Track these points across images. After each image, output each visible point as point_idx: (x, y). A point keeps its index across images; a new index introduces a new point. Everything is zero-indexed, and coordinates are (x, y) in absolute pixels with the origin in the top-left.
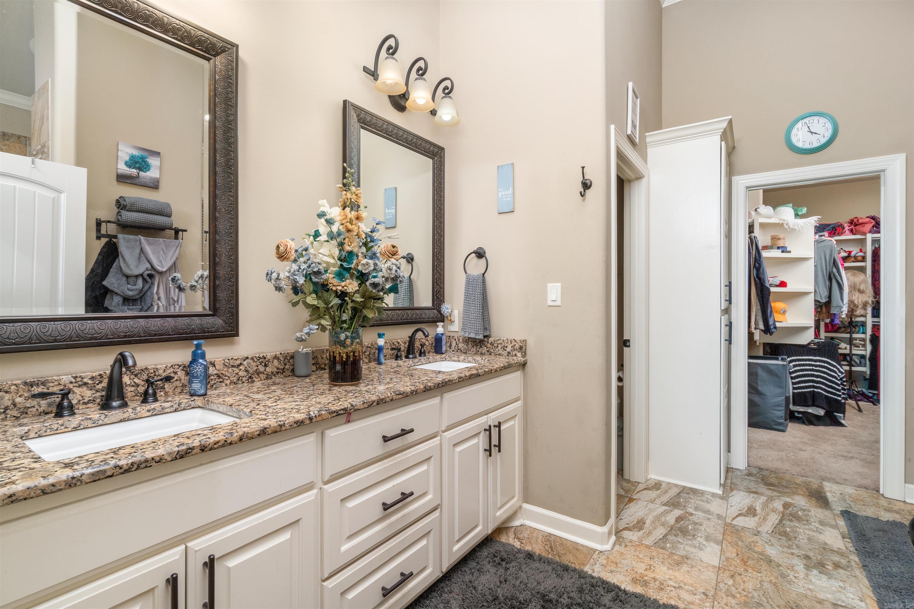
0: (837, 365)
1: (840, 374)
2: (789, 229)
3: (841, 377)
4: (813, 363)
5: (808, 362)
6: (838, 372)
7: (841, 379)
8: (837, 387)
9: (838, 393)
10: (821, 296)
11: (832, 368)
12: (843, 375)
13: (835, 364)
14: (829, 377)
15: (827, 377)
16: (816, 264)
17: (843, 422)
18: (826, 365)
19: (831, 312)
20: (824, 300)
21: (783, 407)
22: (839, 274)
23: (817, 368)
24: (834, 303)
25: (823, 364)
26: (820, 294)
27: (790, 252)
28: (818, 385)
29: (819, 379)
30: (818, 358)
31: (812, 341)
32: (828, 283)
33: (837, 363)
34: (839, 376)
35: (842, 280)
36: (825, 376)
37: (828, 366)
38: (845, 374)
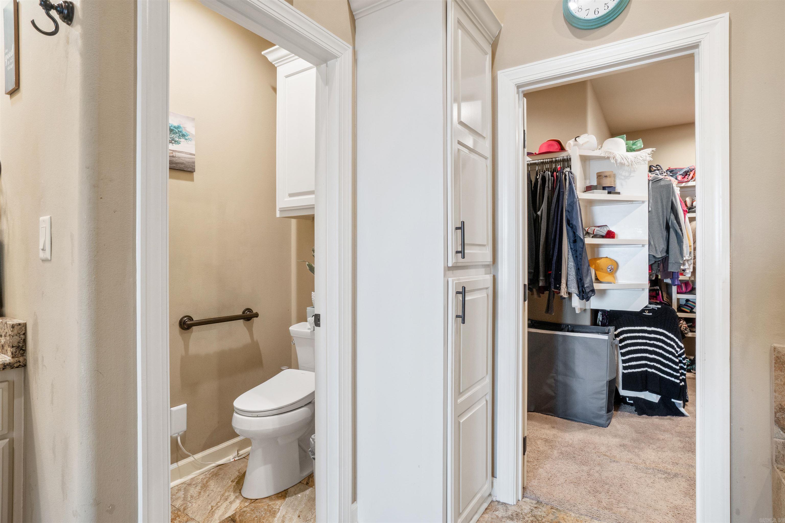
0: (675, 338)
1: (678, 350)
2: (617, 164)
3: (679, 353)
4: (646, 335)
5: (641, 334)
6: (675, 346)
7: (680, 356)
8: (674, 366)
9: (675, 374)
10: (656, 250)
11: (669, 341)
12: (682, 351)
13: (672, 336)
14: (665, 354)
15: (663, 352)
16: (650, 209)
17: (682, 410)
18: (662, 337)
19: (669, 270)
20: (659, 256)
21: (603, 394)
22: (677, 222)
23: (652, 342)
24: (672, 259)
25: (658, 337)
26: (655, 248)
27: (619, 193)
28: (652, 364)
29: (653, 356)
30: (653, 329)
31: (646, 307)
32: (665, 233)
33: (675, 336)
34: (677, 352)
35: (681, 229)
36: (661, 351)
37: (664, 339)
38: (684, 349)
